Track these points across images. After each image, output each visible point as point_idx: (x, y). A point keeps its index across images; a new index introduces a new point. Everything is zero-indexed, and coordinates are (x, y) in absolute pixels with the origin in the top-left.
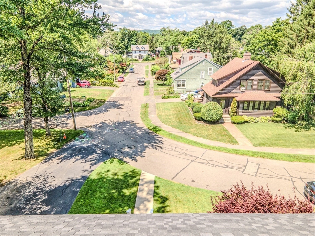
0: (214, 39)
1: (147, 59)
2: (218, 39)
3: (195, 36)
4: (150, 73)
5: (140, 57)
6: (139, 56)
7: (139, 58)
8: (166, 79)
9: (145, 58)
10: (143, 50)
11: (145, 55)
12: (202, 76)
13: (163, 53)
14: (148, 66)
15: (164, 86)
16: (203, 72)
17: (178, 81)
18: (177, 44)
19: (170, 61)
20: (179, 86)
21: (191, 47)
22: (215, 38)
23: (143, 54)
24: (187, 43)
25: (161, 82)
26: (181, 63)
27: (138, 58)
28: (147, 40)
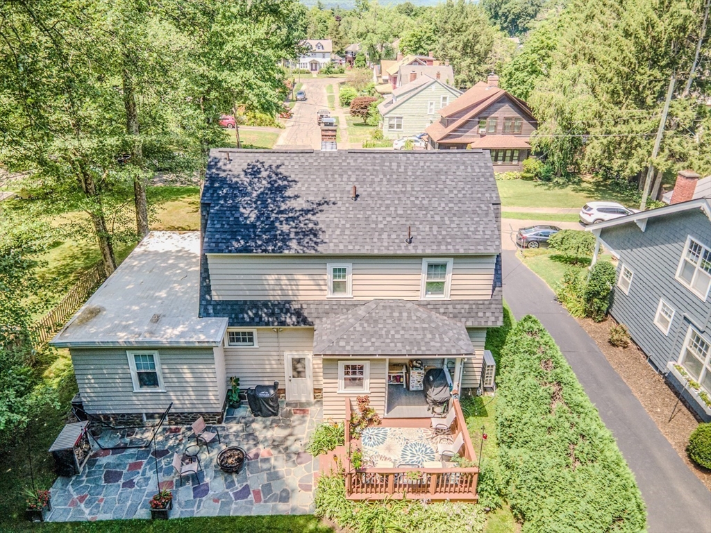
0: (464, 37)
1: (328, 71)
2: (471, 37)
3: (427, 28)
4: (337, 102)
5: (314, 65)
6: (312, 64)
7: (312, 70)
8: (368, 114)
9: (324, 68)
10: (321, 50)
11: (324, 61)
12: (431, 110)
13: (362, 58)
14: (331, 86)
15: (365, 128)
16: (431, 104)
17: (391, 118)
18: (391, 39)
19: (375, 77)
20: (391, 126)
21: (418, 48)
22: (464, 34)
23: (320, 60)
24: (410, 41)
25: (360, 120)
26: (397, 85)
27: (309, 68)
28: (327, 27)
